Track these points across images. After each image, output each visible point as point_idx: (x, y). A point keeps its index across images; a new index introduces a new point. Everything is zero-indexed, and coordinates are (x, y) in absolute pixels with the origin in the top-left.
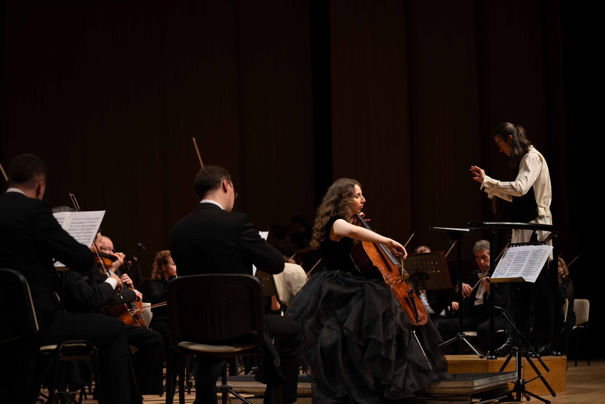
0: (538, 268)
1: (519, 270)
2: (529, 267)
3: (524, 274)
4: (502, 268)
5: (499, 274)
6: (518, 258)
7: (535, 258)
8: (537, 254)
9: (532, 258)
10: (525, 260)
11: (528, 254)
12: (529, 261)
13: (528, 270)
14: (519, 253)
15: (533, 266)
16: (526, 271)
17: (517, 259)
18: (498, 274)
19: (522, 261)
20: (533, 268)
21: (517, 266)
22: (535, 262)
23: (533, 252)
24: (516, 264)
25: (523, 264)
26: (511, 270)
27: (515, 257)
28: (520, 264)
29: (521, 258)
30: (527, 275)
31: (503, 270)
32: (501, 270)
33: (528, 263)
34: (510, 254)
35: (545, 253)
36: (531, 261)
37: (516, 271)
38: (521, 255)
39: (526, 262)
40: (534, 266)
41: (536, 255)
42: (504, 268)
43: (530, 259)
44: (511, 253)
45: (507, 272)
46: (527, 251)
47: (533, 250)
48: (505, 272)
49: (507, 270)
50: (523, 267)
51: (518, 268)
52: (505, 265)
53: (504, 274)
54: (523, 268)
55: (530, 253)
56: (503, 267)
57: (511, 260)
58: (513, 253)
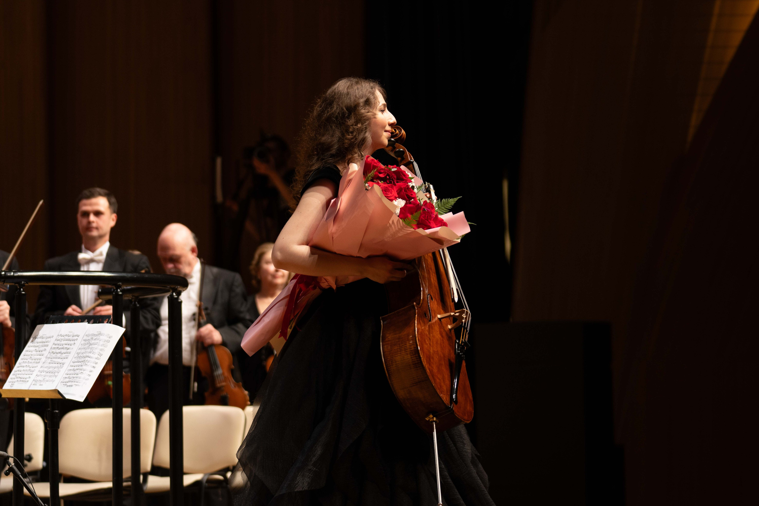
0: (91, 371)
1: (56, 374)
2: (75, 368)
3: (65, 384)
4: (25, 368)
5: (18, 381)
6: (57, 348)
7: (87, 350)
8: (93, 342)
9: (83, 351)
10: (70, 353)
11: (75, 342)
12: (76, 355)
13: (73, 376)
14: (60, 338)
15: (82, 366)
16: (68, 376)
17: (54, 351)
18: (16, 380)
19: (64, 355)
20: (82, 371)
21: (54, 365)
22: (87, 359)
23: (85, 338)
24: (52, 359)
25: (64, 361)
26: (43, 374)
27: (50, 345)
28: (60, 361)
29: (63, 348)
30: (70, 386)
31: (26, 373)
32: (23, 372)
33: (74, 360)
34: (42, 338)
35: (108, 341)
36: (79, 355)
37: (50, 376)
38: (63, 342)
39: (71, 356)
40: (84, 367)
41: (91, 344)
42: (28, 368)
43: (79, 351)
44: (44, 336)
45: (33, 377)
46: (75, 334)
47: (87, 334)
48: (30, 376)
49: (34, 372)
50: (65, 366)
51: (55, 369)
52: (30, 361)
53: (28, 381)
54: (63, 371)
55: (80, 339)
56: (27, 365)
57: (43, 352)
58: (48, 335)
